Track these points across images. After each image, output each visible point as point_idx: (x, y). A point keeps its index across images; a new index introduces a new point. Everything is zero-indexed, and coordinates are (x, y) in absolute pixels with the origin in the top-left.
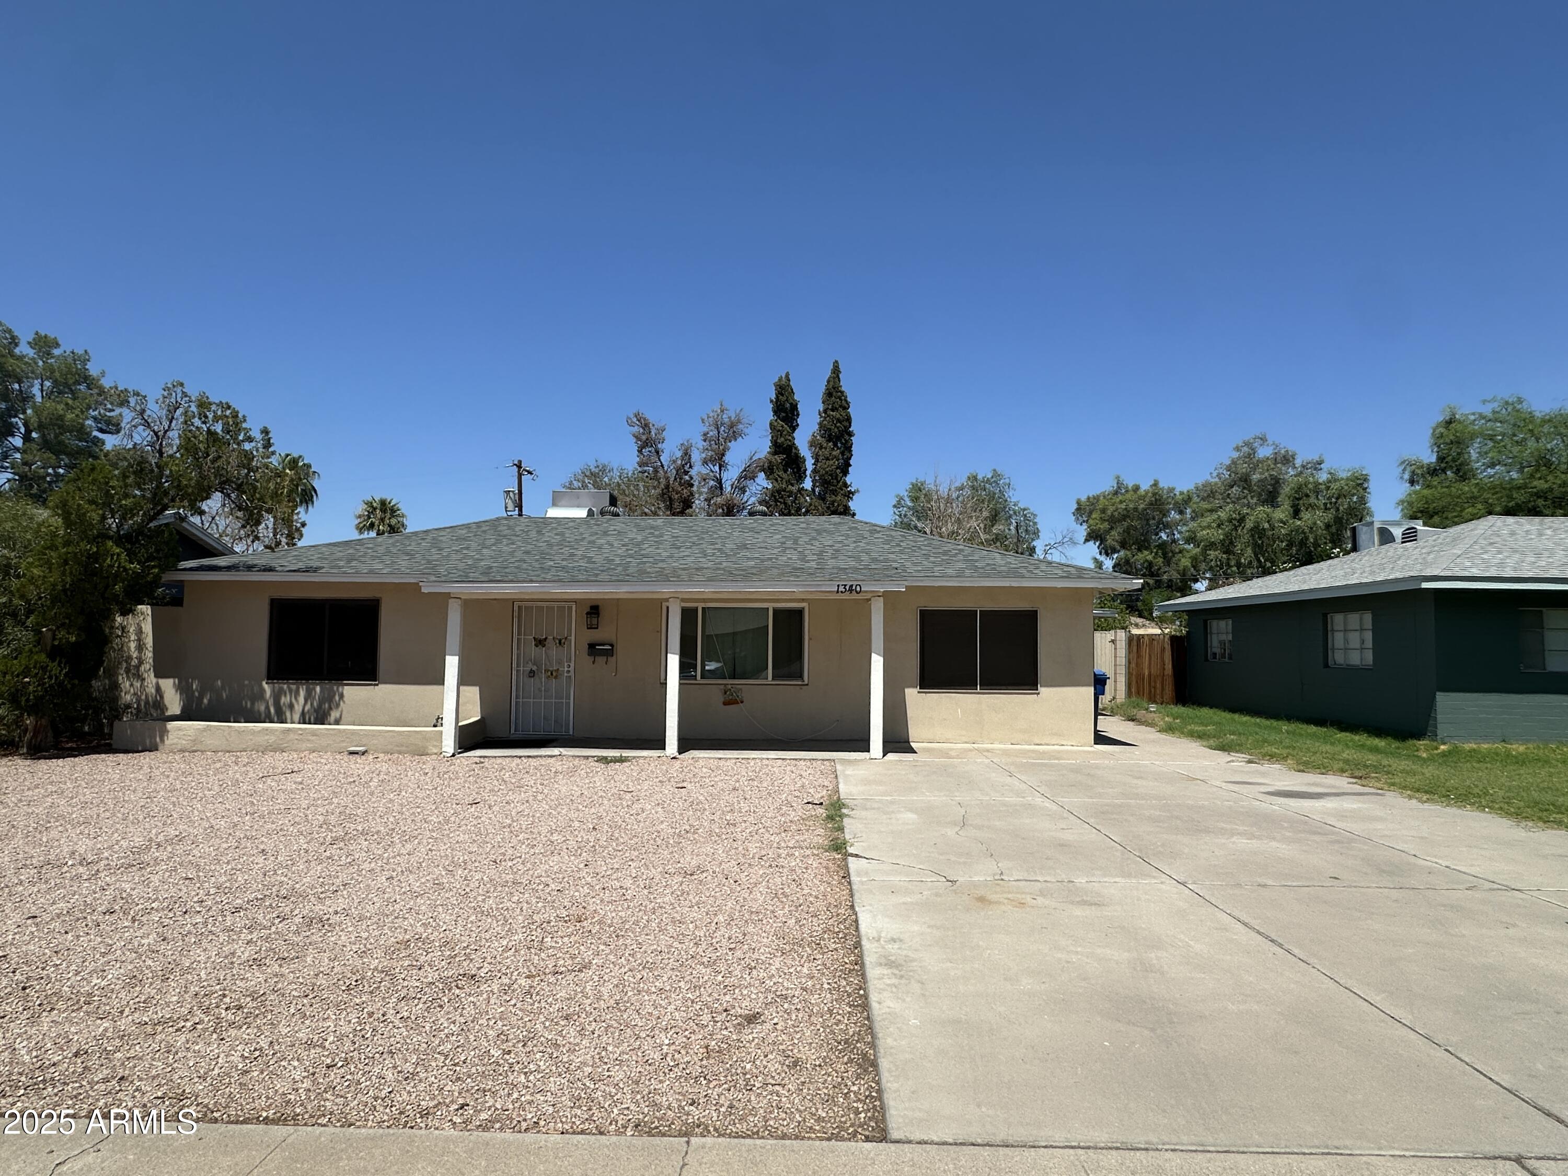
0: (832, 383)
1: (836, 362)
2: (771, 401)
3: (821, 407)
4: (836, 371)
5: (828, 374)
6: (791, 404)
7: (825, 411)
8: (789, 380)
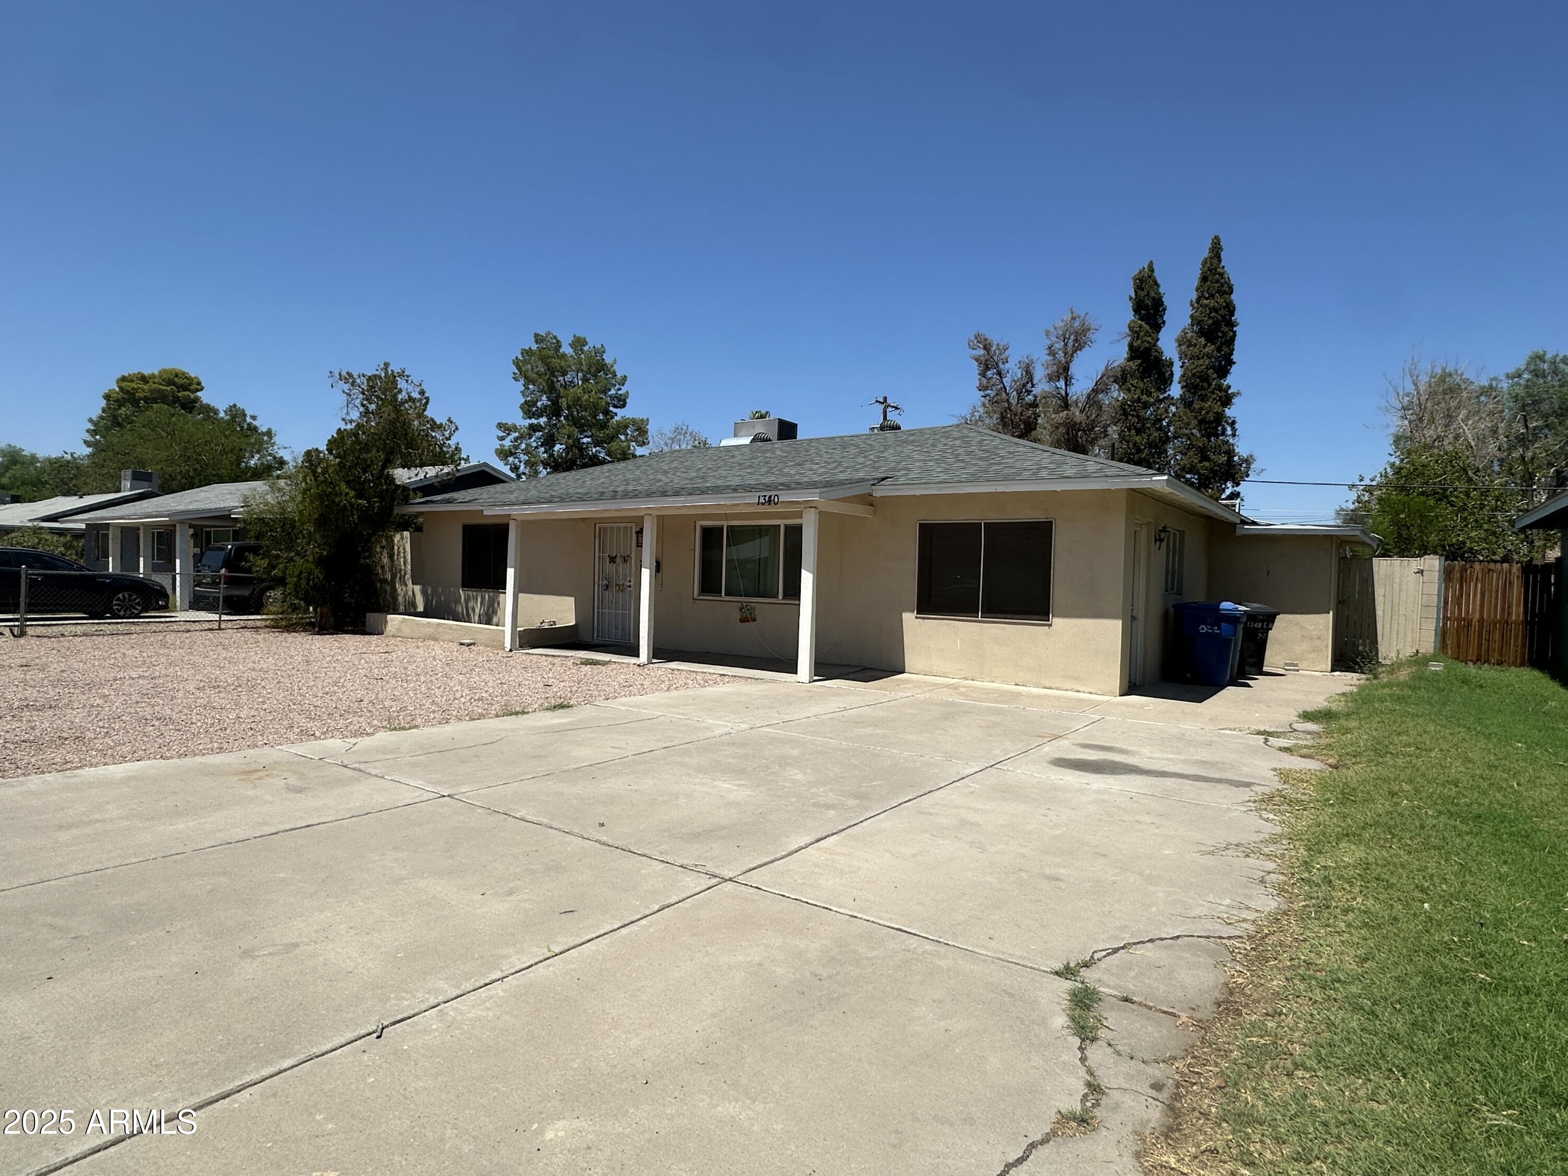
0: (1208, 265)
1: (1217, 238)
2: (1131, 299)
3: (1194, 296)
4: (1216, 249)
5: (1206, 254)
6: (1154, 298)
7: (1198, 301)
8: (1153, 271)
